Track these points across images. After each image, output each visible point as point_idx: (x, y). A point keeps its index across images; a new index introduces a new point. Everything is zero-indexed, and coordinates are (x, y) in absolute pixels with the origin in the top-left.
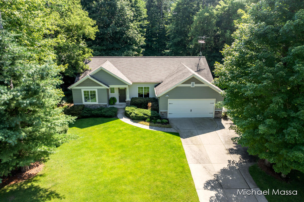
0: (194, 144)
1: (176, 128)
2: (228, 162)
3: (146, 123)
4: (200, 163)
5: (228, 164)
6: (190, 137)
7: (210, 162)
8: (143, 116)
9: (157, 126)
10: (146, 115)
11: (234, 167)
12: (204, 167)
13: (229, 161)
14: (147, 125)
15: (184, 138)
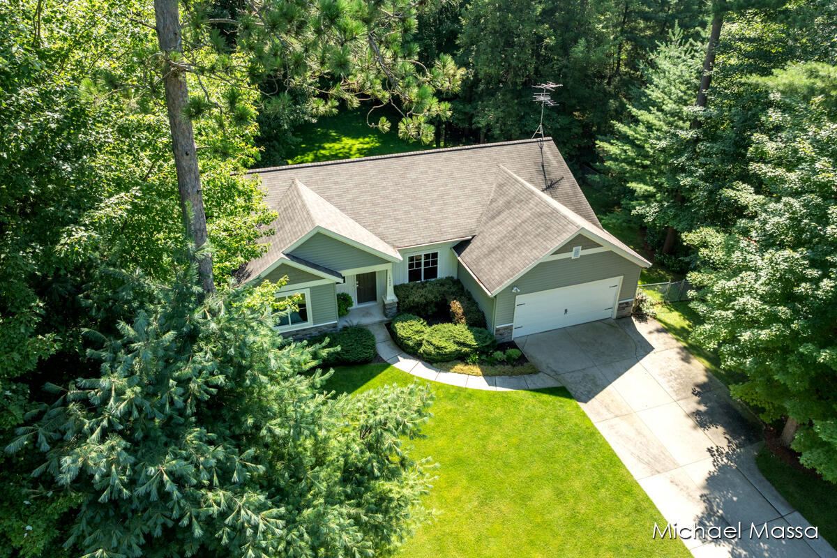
0: (617, 416)
1: (549, 372)
2: (708, 453)
3: (472, 367)
4: (659, 472)
5: (712, 459)
6: (596, 393)
7: (676, 465)
8: (458, 348)
9: (504, 374)
10: (464, 344)
11: (726, 464)
12: (672, 482)
13: (710, 450)
14: (477, 375)
15: (586, 402)
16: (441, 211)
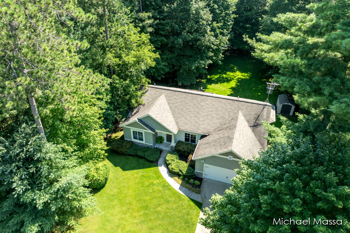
1: (203, 196)
3: (179, 180)
8: (179, 172)
9: (187, 188)
14: (179, 184)
16: (203, 121)
